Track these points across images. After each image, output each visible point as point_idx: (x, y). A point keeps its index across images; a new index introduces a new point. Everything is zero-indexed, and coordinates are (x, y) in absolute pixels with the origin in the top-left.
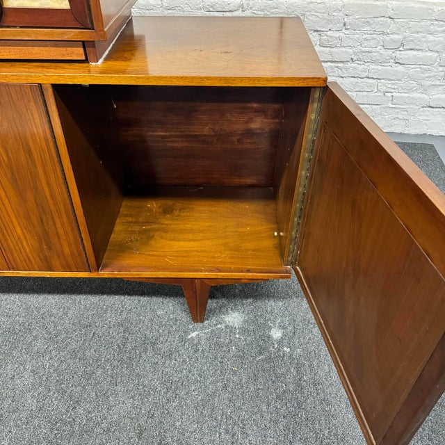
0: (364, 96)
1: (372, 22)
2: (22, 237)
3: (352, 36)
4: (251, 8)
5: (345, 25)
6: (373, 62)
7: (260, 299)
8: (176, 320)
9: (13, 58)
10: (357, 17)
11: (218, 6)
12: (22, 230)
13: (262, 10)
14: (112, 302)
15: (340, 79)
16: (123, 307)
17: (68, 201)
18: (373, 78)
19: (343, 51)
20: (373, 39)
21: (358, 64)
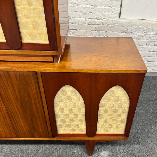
0: (151, 58)
1: (155, 30)
2: (23, 126)
3: (147, 35)
4: (106, 24)
5: (144, 31)
6: (155, 45)
7: (114, 145)
8: (81, 155)
9: (24, 60)
10: (149, 28)
11: (93, 22)
12: (24, 124)
13: (111, 25)
14: (55, 148)
15: (142, 52)
16: (60, 150)
17: (43, 113)
18: (155, 52)
19: (143, 41)
20: (155, 36)
21: (149, 46)
